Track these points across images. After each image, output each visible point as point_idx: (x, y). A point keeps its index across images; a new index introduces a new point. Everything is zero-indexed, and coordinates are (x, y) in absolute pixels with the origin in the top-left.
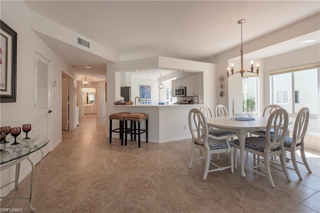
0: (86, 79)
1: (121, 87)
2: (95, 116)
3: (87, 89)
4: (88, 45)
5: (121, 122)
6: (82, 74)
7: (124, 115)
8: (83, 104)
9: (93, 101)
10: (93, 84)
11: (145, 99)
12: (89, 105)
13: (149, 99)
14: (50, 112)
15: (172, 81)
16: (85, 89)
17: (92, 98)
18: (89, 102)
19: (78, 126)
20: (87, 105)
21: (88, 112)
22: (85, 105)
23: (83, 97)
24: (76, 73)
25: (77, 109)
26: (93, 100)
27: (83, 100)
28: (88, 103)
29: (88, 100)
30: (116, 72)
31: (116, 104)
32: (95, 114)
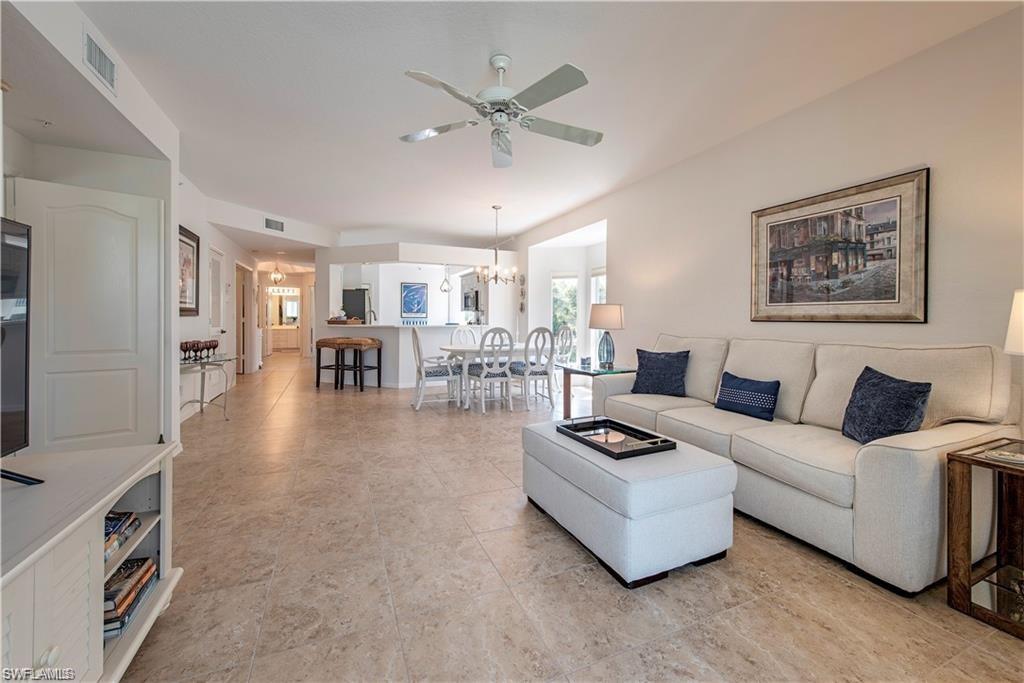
0: (277, 269)
1: (344, 291)
2: (298, 354)
3: (281, 289)
4: (280, 227)
5: (337, 352)
6: (269, 260)
7: (339, 341)
8: (269, 323)
9: (295, 319)
10: (295, 279)
11: (413, 315)
12: (284, 327)
13: (424, 315)
14: (223, 332)
15: (462, 277)
16: (276, 289)
17: (293, 310)
18: (284, 320)
19: (260, 368)
20: (280, 327)
21: (283, 345)
22: (274, 327)
23: (270, 305)
24: (256, 260)
25: (258, 333)
26: (295, 315)
27: (270, 316)
28: (281, 323)
29: (281, 315)
30: (331, 266)
31: (329, 322)
32: (298, 349)
